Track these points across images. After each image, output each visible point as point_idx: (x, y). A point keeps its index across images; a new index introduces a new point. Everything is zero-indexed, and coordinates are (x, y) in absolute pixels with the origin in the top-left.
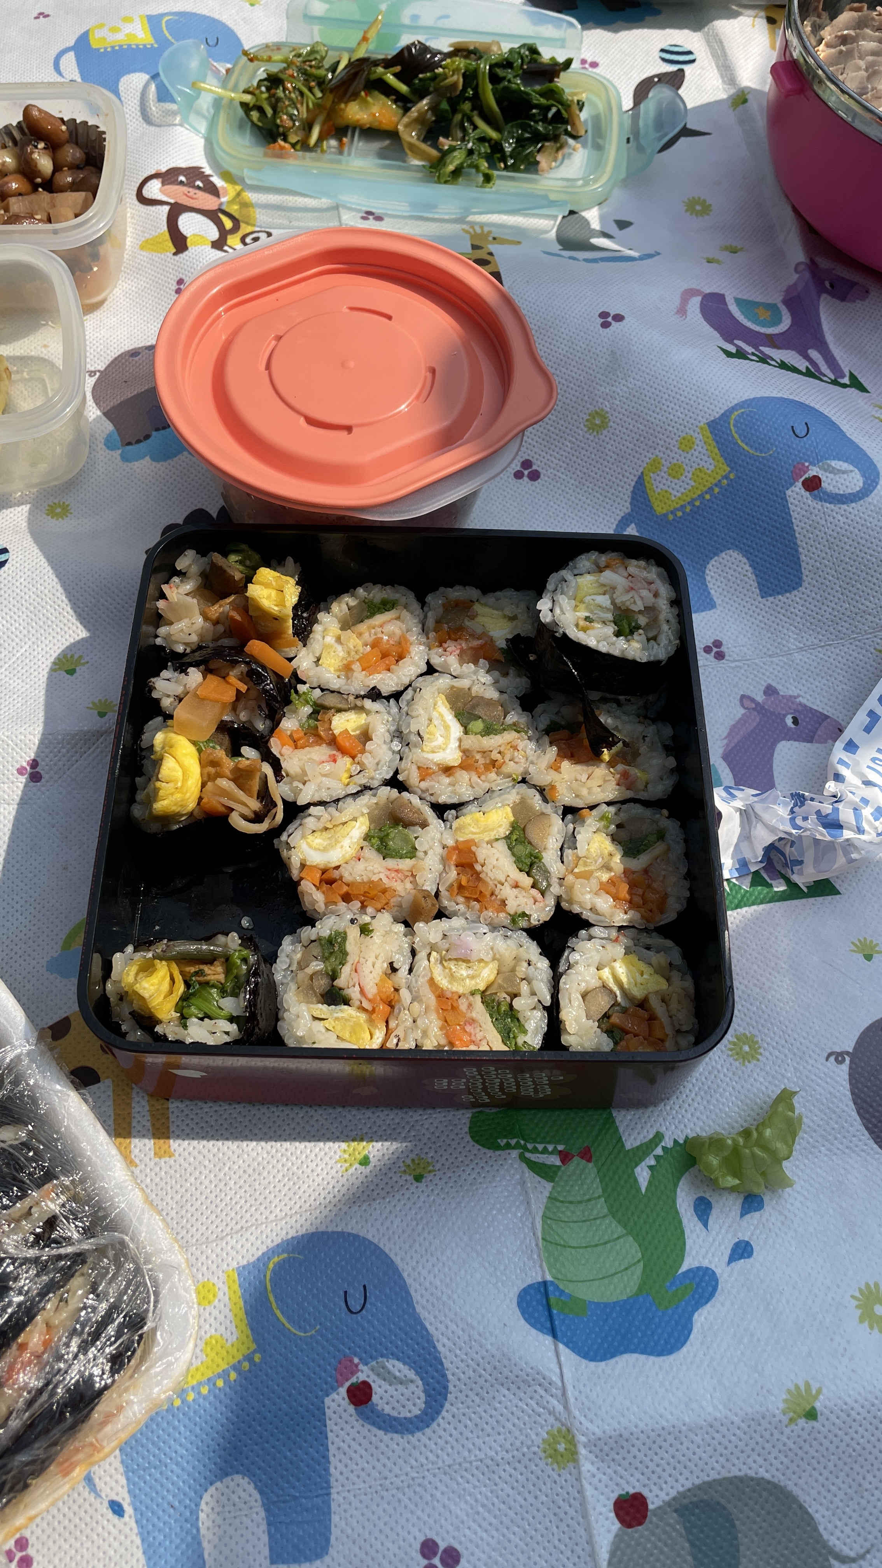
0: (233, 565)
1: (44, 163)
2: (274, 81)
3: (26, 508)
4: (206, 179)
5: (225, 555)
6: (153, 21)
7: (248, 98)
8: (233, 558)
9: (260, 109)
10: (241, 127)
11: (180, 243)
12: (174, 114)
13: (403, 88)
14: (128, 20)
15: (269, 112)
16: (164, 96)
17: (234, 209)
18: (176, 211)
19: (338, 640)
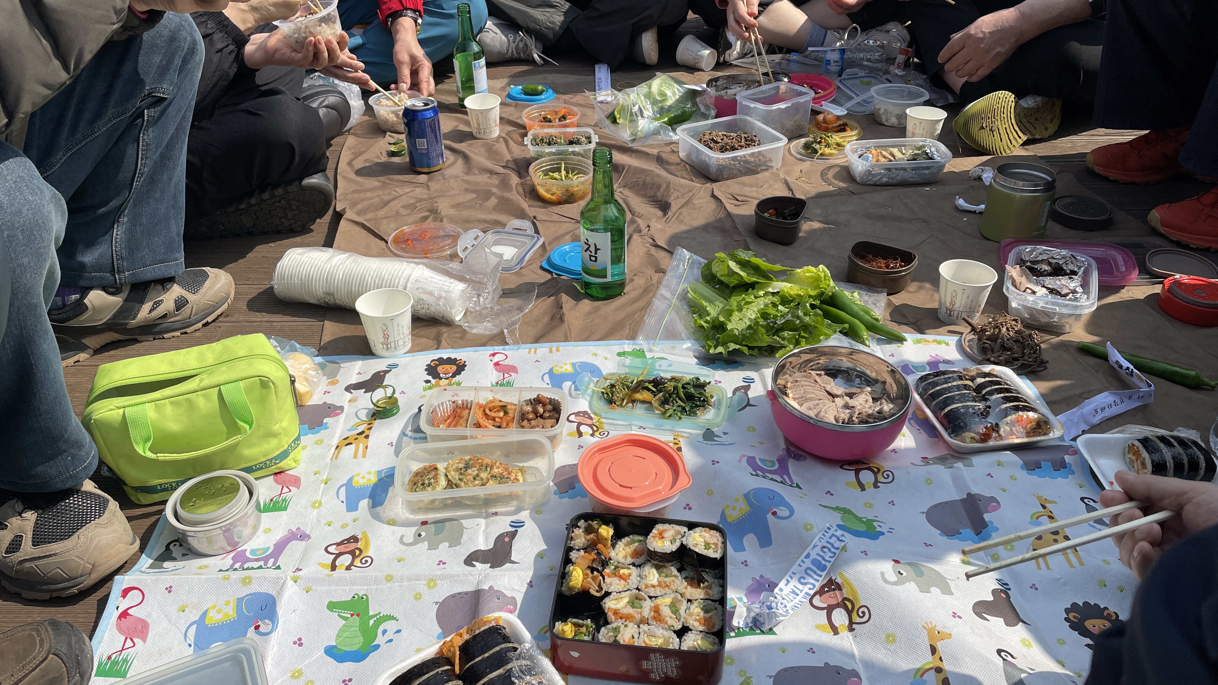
0: (595, 524)
1: (541, 410)
2: (612, 386)
3: (529, 511)
4: (589, 414)
5: (593, 521)
6: (574, 365)
7: (604, 390)
8: (595, 522)
9: (607, 394)
10: (601, 399)
11: (580, 434)
12: (580, 395)
13: (654, 389)
14: (566, 364)
15: (611, 396)
16: (577, 389)
17: (597, 424)
18: (579, 424)
19: (623, 549)
